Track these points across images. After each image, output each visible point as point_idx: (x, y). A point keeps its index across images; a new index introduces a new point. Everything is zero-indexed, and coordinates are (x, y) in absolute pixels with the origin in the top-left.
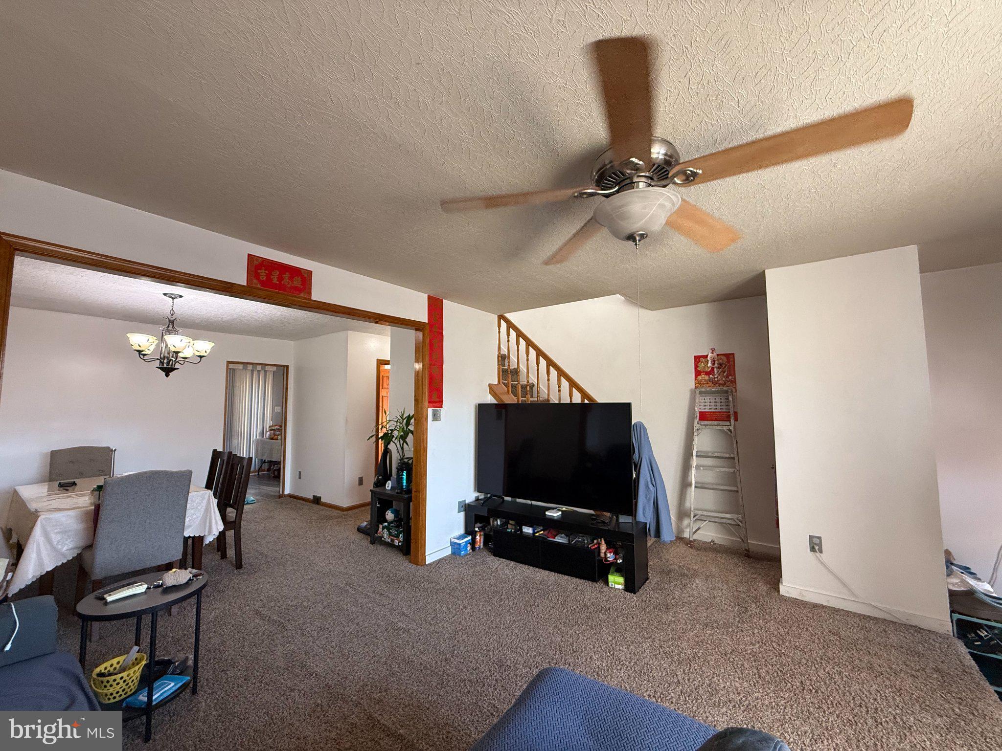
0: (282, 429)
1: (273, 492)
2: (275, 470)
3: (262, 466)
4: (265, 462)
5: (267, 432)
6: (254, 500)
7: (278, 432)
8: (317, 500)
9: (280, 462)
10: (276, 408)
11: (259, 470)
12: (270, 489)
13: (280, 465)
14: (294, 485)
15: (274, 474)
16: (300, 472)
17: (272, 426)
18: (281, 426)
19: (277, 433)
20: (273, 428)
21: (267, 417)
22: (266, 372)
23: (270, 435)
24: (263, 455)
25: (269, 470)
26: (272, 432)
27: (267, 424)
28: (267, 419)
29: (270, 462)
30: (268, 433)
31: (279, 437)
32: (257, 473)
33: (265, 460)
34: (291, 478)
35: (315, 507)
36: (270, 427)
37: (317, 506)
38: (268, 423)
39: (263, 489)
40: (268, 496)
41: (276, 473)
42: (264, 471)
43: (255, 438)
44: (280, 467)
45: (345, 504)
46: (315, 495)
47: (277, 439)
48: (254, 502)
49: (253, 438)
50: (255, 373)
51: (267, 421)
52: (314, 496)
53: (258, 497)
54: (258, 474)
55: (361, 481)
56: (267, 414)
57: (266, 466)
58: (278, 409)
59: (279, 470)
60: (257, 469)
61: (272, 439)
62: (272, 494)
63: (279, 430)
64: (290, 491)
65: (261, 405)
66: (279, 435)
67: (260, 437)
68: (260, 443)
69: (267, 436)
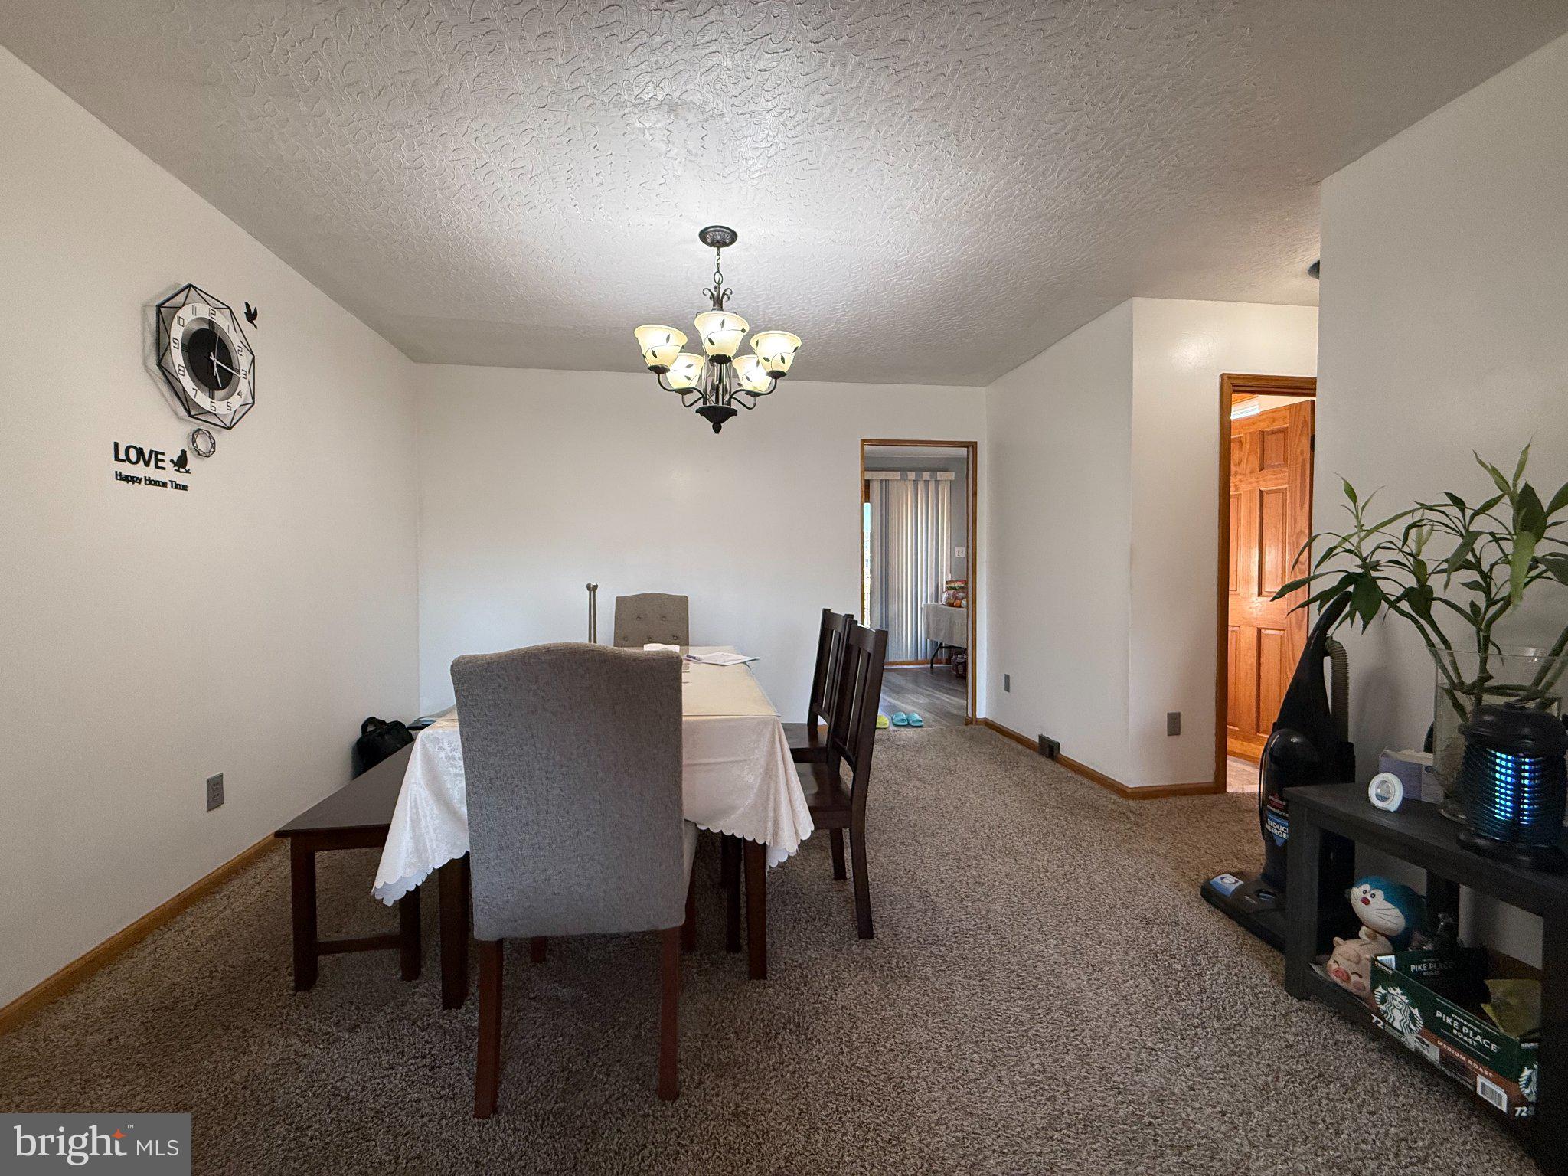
0: (967, 588)
1: (955, 708)
2: (959, 664)
3: (936, 652)
4: (941, 647)
5: (943, 592)
6: (920, 721)
7: (962, 593)
8: (1049, 749)
9: (966, 649)
10: (957, 549)
11: (932, 660)
12: (950, 701)
13: (967, 655)
14: (996, 703)
15: (957, 671)
16: (1007, 677)
17: (952, 581)
18: (966, 582)
19: (961, 595)
20: (953, 585)
21: (942, 566)
22: (937, 482)
23: (948, 599)
24: (938, 635)
25: (948, 662)
26: (952, 592)
27: (942, 577)
28: (942, 569)
29: (950, 648)
30: (945, 595)
31: (964, 602)
32: (929, 666)
33: (941, 644)
34: (987, 686)
35: (1049, 765)
36: (947, 583)
37: (1049, 762)
38: (945, 577)
39: (938, 698)
40: (944, 714)
41: (960, 668)
42: (941, 663)
43: (923, 602)
44: (967, 659)
45: (1132, 777)
46: (1045, 735)
47: (960, 607)
48: (920, 724)
49: (922, 603)
50: (921, 485)
51: (942, 573)
52: (1041, 737)
53: (927, 715)
54: (932, 667)
55: (1174, 725)
56: (942, 560)
57: (943, 654)
58: (961, 552)
59: (965, 664)
60: (929, 657)
61: (952, 605)
62: (955, 711)
63: (964, 589)
64: (987, 713)
65: (932, 545)
66: (963, 599)
67: (932, 601)
68: (933, 613)
69: (944, 600)
